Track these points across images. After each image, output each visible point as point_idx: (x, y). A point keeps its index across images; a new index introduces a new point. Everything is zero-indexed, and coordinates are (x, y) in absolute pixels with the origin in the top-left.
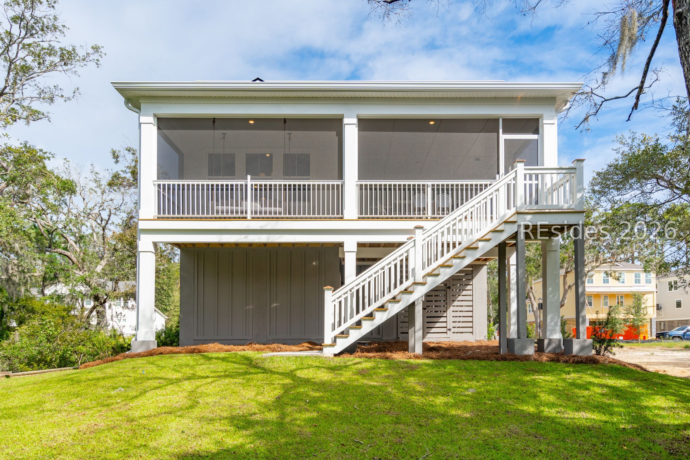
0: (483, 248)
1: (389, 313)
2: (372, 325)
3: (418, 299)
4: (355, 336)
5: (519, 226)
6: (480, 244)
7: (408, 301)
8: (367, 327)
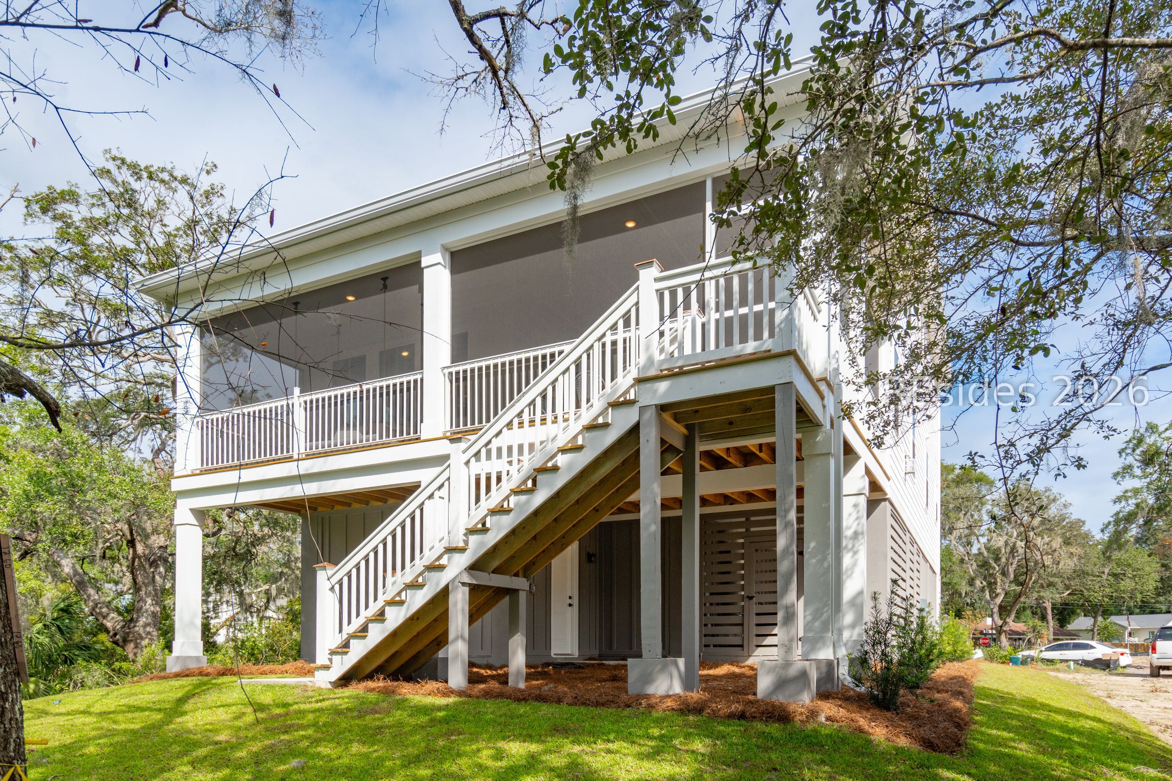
0: (570, 466)
1: (408, 609)
2: (383, 631)
3: (454, 580)
4: (359, 650)
5: (642, 409)
6: (561, 460)
7: (438, 584)
8: (376, 635)
